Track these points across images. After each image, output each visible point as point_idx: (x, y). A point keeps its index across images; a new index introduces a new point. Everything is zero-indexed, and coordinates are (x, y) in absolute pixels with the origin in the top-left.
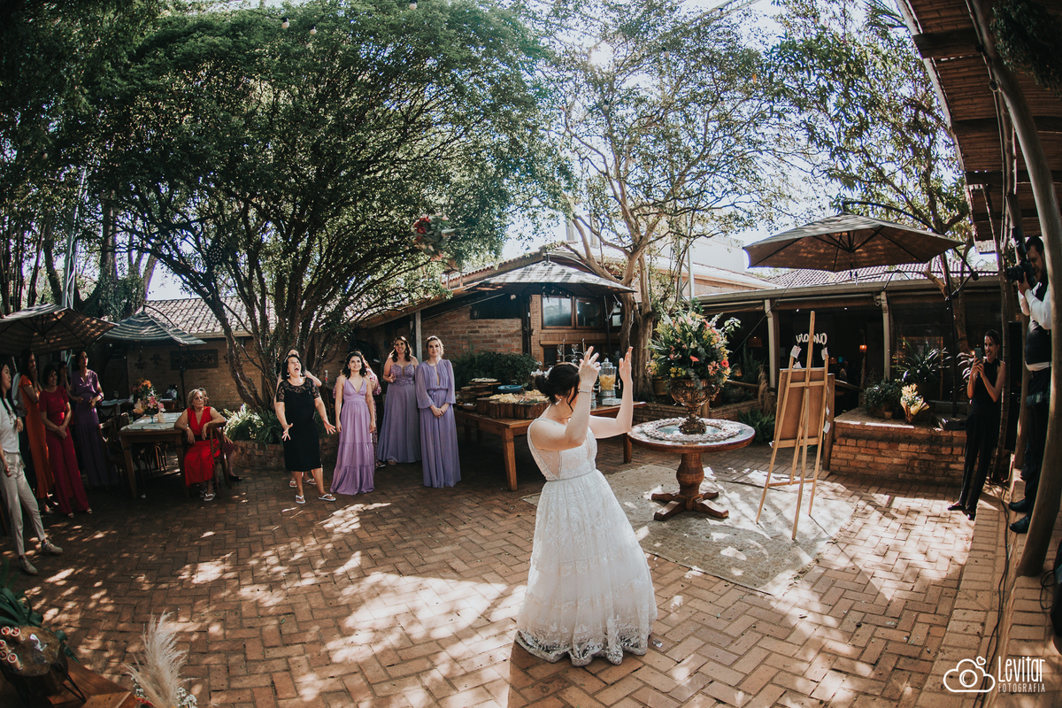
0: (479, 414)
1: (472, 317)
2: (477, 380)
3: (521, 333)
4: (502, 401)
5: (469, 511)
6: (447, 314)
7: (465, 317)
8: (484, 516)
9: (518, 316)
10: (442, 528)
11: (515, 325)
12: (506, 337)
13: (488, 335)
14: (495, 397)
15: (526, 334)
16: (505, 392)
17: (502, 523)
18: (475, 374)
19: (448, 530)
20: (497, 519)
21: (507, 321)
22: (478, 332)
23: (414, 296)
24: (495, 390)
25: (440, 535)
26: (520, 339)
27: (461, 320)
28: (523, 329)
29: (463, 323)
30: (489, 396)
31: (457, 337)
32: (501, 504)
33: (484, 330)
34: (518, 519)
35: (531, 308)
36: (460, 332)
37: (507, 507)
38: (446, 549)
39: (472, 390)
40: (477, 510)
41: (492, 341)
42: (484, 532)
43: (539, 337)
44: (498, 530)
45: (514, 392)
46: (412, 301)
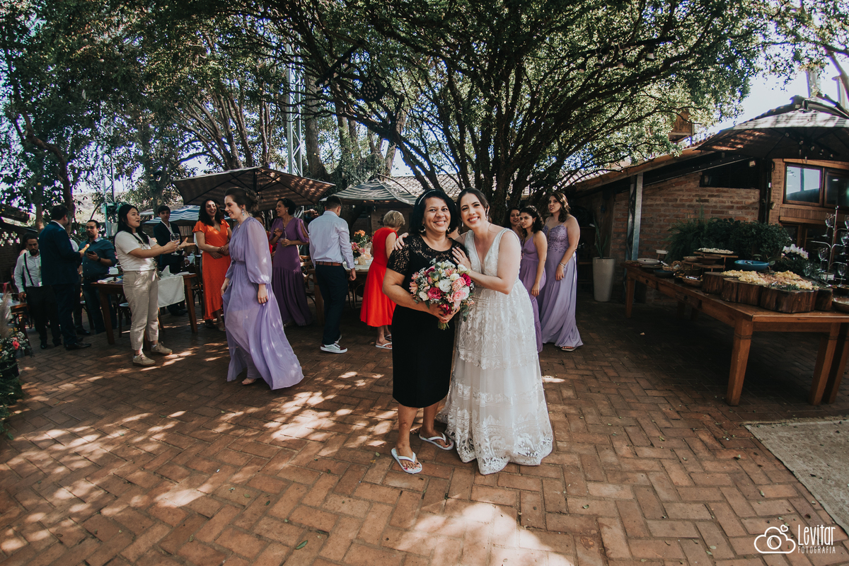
0: (705, 292)
1: (702, 185)
2: (705, 250)
3: (757, 206)
4: (743, 279)
5: (664, 423)
6: (674, 180)
7: (693, 185)
8: (683, 439)
9: (756, 187)
10: (617, 444)
11: (753, 196)
12: (739, 208)
13: (718, 205)
14: (731, 273)
15: (764, 206)
16: (747, 268)
17: (709, 465)
18: (703, 243)
19: (624, 450)
20: (704, 454)
21: (743, 192)
22: (707, 201)
23: (636, 155)
24: (731, 265)
25: (610, 457)
26: (756, 212)
27: (688, 187)
28: (761, 201)
29: (690, 190)
30: (721, 270)
31: (683, 206)
32: (711, 425)
33: (714, 199)
34: (734, 466)
35: (773, 177)
36: (686, 200)
37: (721, 434)
38: (609, 490)
39: (698, 261)
40: (676, 424)
41: (722, 212)
42: (678, 476)
43: (778, 212)
44: (699, 478)
45: (759, 270)
46: (633, 160)
